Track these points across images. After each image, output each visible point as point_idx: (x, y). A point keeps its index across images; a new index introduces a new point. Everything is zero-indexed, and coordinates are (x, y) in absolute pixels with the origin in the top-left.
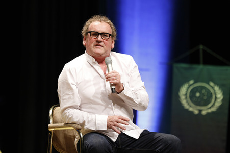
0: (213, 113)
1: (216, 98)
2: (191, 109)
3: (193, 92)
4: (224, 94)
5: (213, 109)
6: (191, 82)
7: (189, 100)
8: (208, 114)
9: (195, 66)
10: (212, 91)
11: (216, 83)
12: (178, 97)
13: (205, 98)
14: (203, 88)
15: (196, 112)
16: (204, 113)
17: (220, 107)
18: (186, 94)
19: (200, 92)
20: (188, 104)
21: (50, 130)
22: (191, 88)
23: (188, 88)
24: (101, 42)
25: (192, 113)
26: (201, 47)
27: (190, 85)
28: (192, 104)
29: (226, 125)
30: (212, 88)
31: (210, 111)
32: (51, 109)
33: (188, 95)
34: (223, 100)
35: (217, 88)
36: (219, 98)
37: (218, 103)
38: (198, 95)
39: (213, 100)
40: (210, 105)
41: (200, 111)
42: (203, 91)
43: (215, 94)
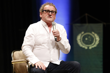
0: (95, 48)
1: (96, 40)
2: (83, 47)
3: (84, 38)
4: (100, 38)
5: (95, 46)
6: (83, 33)
7: (82, 42)
8: (92, 48)
9: (84, 24)
10: (93, 36)
11: (95, 32)
12: (76, 41)
13: (90, 40)
14: (89, 35)
15: (86, 48)
16: (90, 48)
17: (98, 45)
18: (80, 40)
19: (88, 38)
20: (82, 44)
21: (12, 64)
22: (83, 36)
23: (81, 36)
24: (51, 15)
25: (84, 48)
26: (86, 14)
27: (82, 35)
28: (84, 44)
29: (102, 53)
30: (94, 35)
31: (93, 47)
32: (12, 53)
33: (82, 39)
34: (100, 41)
35: (96, 35)
36: (97, 40)
37: (97, 43)
38: (86, 39)
39: (94, 41)
40: (93, 44)
41: (88, 47)
42: (89, 37)
43: (95, 38)
